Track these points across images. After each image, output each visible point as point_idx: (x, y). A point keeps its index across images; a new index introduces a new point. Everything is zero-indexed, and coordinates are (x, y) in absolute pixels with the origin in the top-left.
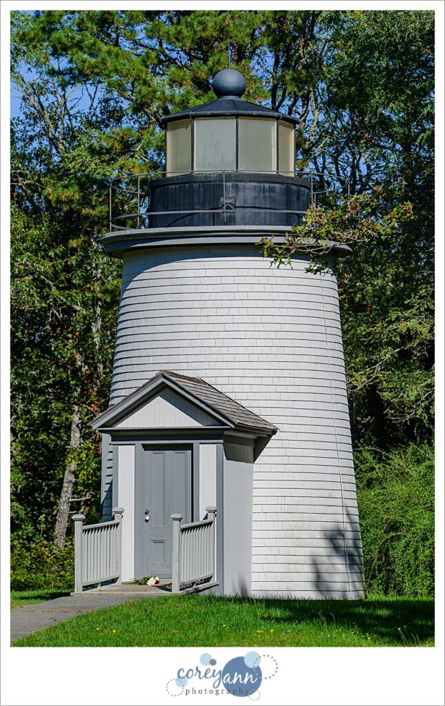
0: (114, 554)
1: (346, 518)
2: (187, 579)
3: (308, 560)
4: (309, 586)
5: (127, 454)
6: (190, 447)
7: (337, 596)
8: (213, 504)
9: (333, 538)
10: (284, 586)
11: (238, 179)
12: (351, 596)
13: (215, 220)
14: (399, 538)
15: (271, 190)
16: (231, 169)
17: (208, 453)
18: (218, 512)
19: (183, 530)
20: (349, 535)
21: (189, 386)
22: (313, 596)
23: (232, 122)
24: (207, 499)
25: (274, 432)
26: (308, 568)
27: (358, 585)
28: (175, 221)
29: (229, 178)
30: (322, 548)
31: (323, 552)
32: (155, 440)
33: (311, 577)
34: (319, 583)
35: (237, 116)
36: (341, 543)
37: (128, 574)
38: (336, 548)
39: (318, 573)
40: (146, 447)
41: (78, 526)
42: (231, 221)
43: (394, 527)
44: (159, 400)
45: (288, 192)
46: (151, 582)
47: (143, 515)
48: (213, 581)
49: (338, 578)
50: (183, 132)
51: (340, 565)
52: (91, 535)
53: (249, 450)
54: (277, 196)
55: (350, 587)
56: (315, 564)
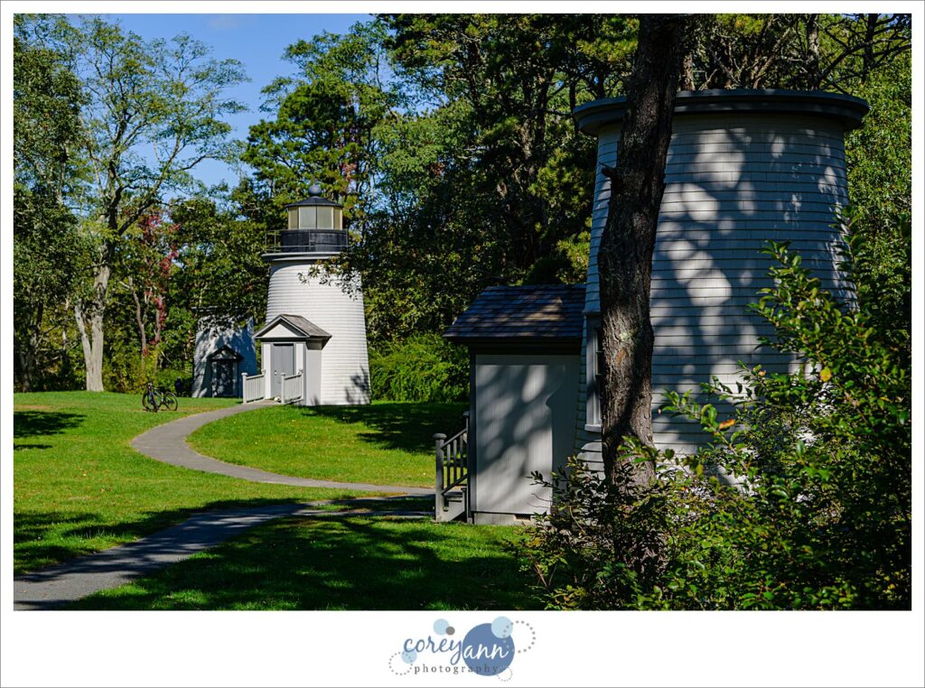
0: (261, 388)
1: (361, 371)
2: (287, 398)
3: (343, 389)
4: (344, 399)
5: (267, 348)
6: (292, 345)
7: (356, 403)
8: (302, 368)
9: (355, 380)
10: (334, 399)
11: (316, 232)
12: (363, 403)
13: (307, 250)
14: (393, 377)
15: (331, 236)
16: (314, 228)
17: (300, 347)
18: (304, 371)
19: (286, 379)
20: (362, 378)
21: (292, 319)
22: (346, 403)
23: (314, 208)
24: (299, 366)
25: (330, 337)
26: (344, 392)
27: (367, 398)
28: (290, 250)
29: (312, 231)
30: (350, 384)
31: (350, 385)
32: (278, 342)
33: (345, 395)
34: (348, 398)
35: (316, 206)
36: (358, 381)
37: (268, 396)
38: (356, 384)
39: (348, 394)
40: (275, 345)
41: (244, 378)
42: (313, 250)
43: (391, 373)
44: (280, 325)
45: (338, 237)
46: (276, 399)
47: (274, 371)
48: (302, 398)
49: (357, 395)
50: (294, 212)
51: (358, 390)
52: (250, 381)
53: (320, 345)
54: (333, 238)
55: (362, 399)
56: (347, 390)
